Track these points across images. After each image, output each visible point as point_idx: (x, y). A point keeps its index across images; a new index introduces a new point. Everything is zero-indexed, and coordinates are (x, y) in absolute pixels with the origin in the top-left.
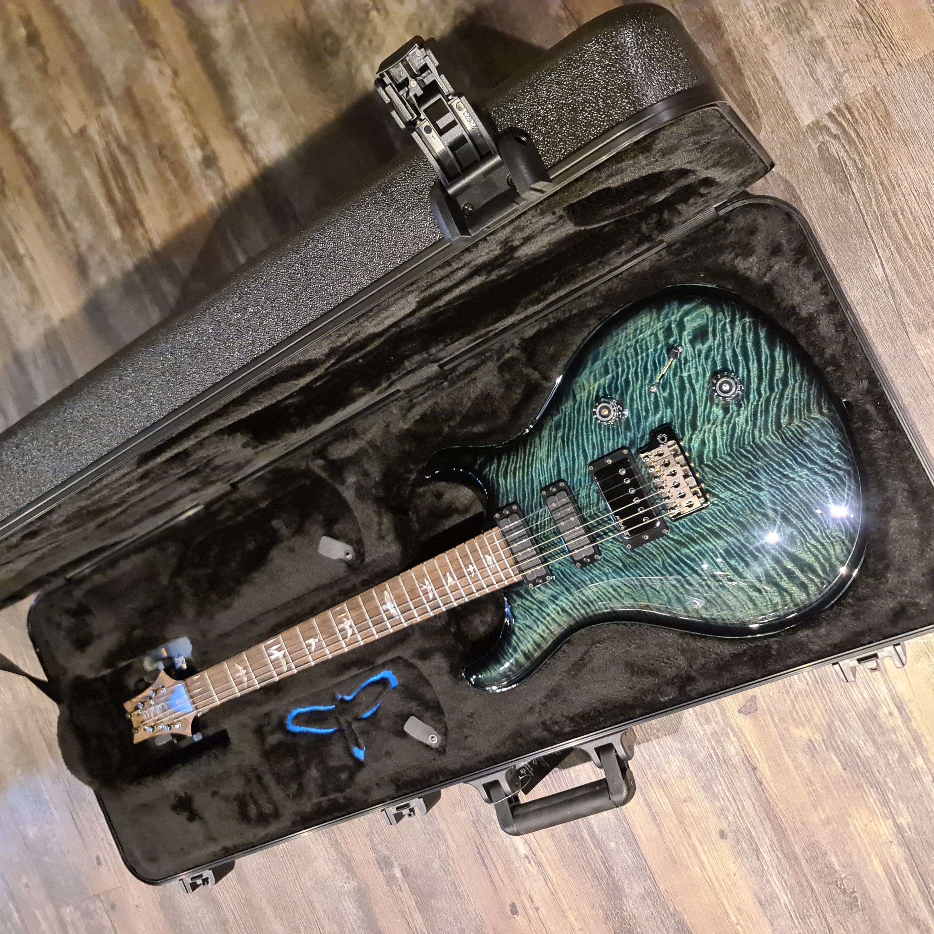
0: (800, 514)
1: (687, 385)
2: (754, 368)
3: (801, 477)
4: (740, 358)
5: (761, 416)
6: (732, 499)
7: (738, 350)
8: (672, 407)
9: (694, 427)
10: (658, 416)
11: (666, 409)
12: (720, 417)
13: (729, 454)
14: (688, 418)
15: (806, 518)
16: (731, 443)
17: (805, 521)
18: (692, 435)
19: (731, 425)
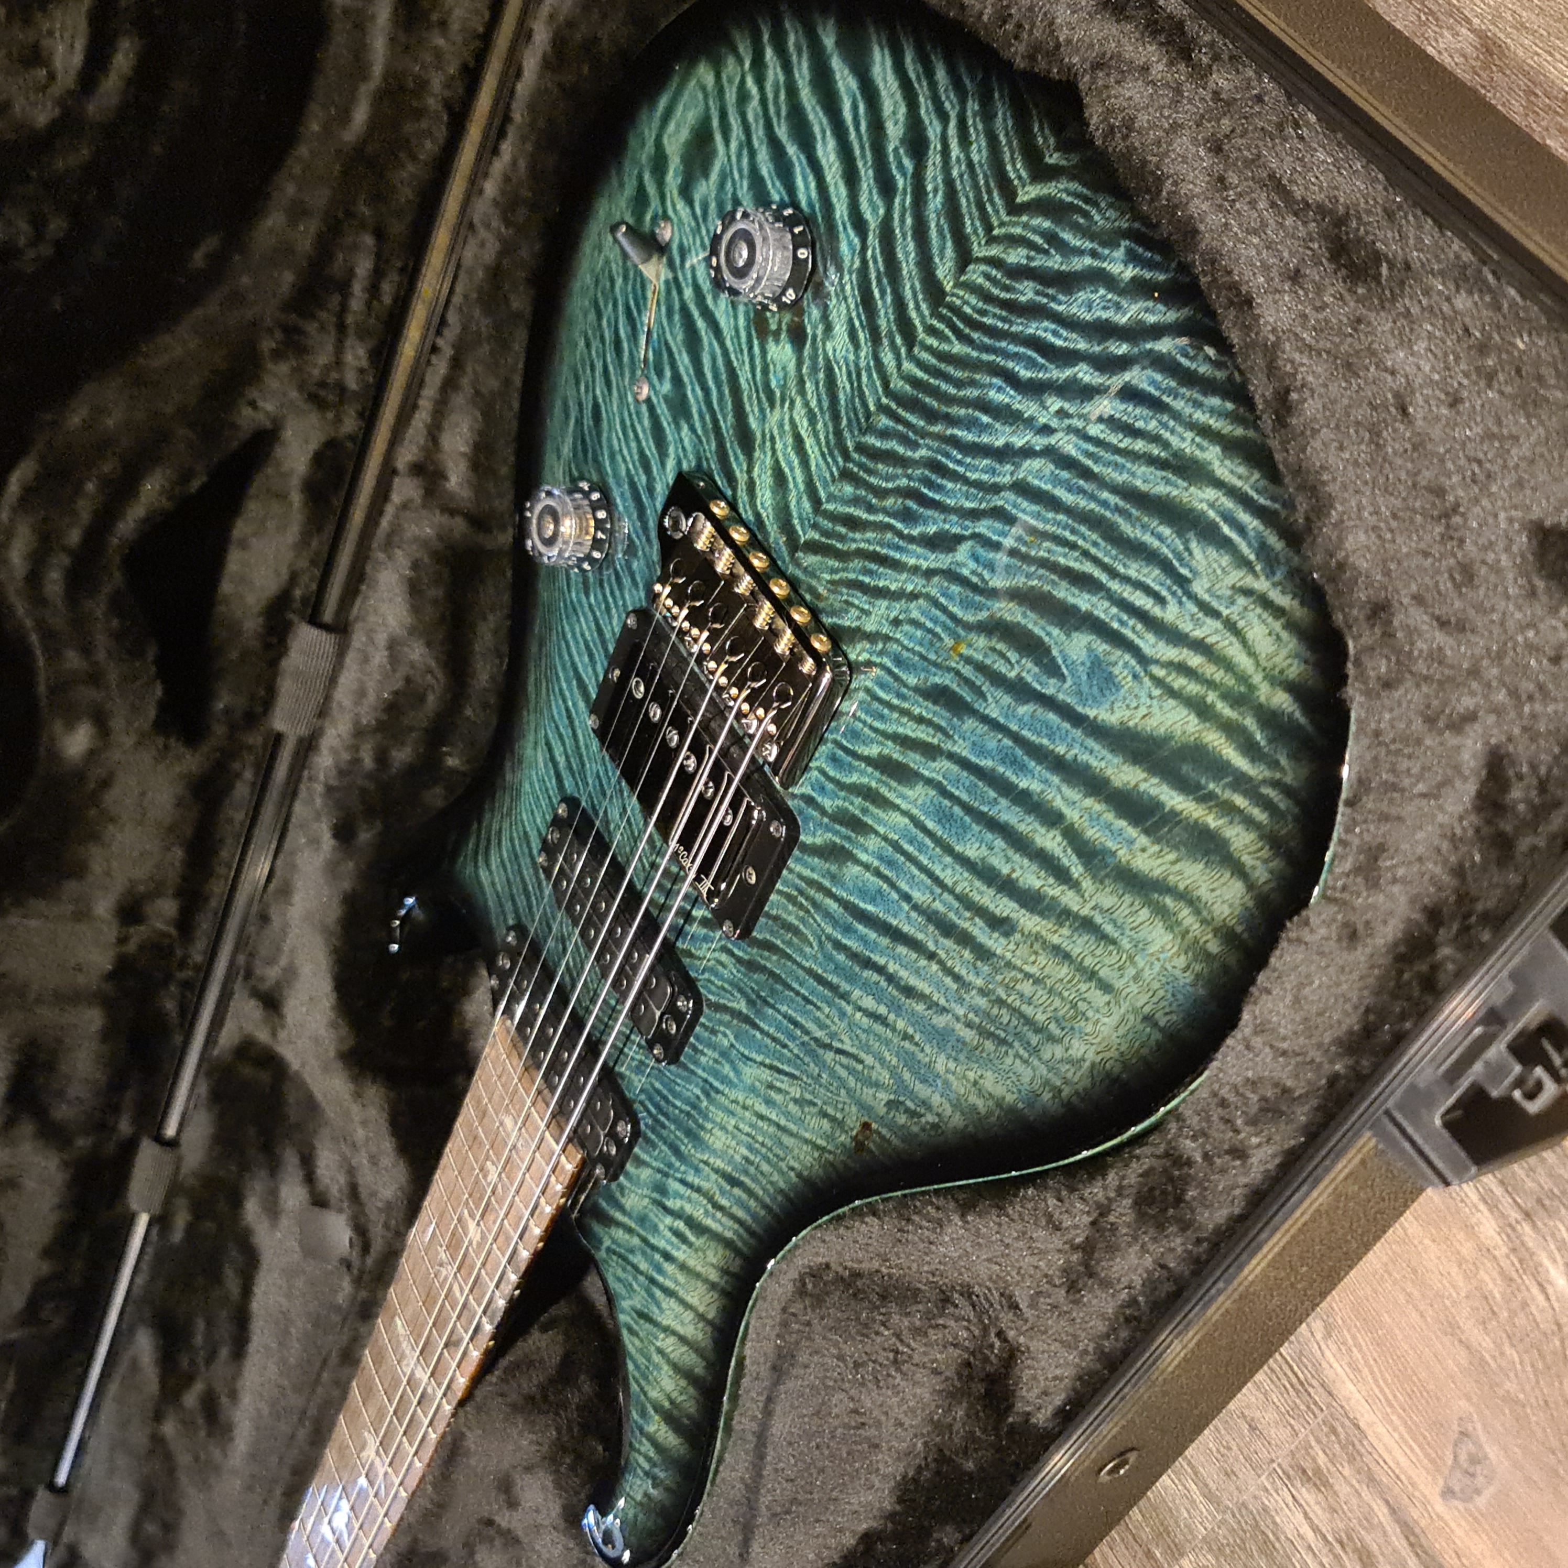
0: (1088, 567)
1: (701, 324)
2: (827, 152)
3: (1046, 430)
4: (792, 150)
5: (883, 293)
6: (896, 622)
7: (782, 132)
8: (688, 417)
9: (746, 440)
10: (671, 464)
11: (678, 429)
12: (792, 366)
13: (846, 475)
14: (727, 424)
15: (1113, 574)
16: (838, 433)
17: (1115, 586)
18: (750, 471)
19: (821, 375)
